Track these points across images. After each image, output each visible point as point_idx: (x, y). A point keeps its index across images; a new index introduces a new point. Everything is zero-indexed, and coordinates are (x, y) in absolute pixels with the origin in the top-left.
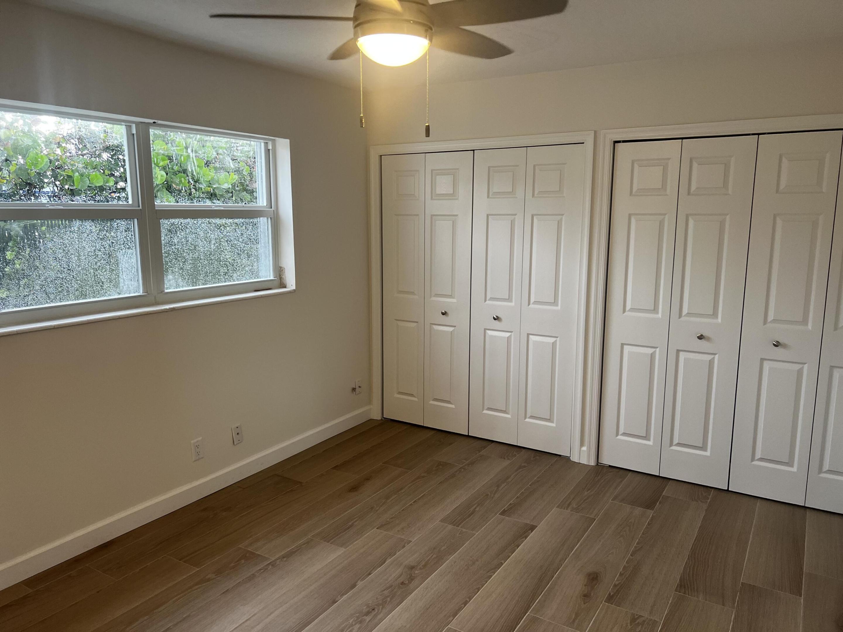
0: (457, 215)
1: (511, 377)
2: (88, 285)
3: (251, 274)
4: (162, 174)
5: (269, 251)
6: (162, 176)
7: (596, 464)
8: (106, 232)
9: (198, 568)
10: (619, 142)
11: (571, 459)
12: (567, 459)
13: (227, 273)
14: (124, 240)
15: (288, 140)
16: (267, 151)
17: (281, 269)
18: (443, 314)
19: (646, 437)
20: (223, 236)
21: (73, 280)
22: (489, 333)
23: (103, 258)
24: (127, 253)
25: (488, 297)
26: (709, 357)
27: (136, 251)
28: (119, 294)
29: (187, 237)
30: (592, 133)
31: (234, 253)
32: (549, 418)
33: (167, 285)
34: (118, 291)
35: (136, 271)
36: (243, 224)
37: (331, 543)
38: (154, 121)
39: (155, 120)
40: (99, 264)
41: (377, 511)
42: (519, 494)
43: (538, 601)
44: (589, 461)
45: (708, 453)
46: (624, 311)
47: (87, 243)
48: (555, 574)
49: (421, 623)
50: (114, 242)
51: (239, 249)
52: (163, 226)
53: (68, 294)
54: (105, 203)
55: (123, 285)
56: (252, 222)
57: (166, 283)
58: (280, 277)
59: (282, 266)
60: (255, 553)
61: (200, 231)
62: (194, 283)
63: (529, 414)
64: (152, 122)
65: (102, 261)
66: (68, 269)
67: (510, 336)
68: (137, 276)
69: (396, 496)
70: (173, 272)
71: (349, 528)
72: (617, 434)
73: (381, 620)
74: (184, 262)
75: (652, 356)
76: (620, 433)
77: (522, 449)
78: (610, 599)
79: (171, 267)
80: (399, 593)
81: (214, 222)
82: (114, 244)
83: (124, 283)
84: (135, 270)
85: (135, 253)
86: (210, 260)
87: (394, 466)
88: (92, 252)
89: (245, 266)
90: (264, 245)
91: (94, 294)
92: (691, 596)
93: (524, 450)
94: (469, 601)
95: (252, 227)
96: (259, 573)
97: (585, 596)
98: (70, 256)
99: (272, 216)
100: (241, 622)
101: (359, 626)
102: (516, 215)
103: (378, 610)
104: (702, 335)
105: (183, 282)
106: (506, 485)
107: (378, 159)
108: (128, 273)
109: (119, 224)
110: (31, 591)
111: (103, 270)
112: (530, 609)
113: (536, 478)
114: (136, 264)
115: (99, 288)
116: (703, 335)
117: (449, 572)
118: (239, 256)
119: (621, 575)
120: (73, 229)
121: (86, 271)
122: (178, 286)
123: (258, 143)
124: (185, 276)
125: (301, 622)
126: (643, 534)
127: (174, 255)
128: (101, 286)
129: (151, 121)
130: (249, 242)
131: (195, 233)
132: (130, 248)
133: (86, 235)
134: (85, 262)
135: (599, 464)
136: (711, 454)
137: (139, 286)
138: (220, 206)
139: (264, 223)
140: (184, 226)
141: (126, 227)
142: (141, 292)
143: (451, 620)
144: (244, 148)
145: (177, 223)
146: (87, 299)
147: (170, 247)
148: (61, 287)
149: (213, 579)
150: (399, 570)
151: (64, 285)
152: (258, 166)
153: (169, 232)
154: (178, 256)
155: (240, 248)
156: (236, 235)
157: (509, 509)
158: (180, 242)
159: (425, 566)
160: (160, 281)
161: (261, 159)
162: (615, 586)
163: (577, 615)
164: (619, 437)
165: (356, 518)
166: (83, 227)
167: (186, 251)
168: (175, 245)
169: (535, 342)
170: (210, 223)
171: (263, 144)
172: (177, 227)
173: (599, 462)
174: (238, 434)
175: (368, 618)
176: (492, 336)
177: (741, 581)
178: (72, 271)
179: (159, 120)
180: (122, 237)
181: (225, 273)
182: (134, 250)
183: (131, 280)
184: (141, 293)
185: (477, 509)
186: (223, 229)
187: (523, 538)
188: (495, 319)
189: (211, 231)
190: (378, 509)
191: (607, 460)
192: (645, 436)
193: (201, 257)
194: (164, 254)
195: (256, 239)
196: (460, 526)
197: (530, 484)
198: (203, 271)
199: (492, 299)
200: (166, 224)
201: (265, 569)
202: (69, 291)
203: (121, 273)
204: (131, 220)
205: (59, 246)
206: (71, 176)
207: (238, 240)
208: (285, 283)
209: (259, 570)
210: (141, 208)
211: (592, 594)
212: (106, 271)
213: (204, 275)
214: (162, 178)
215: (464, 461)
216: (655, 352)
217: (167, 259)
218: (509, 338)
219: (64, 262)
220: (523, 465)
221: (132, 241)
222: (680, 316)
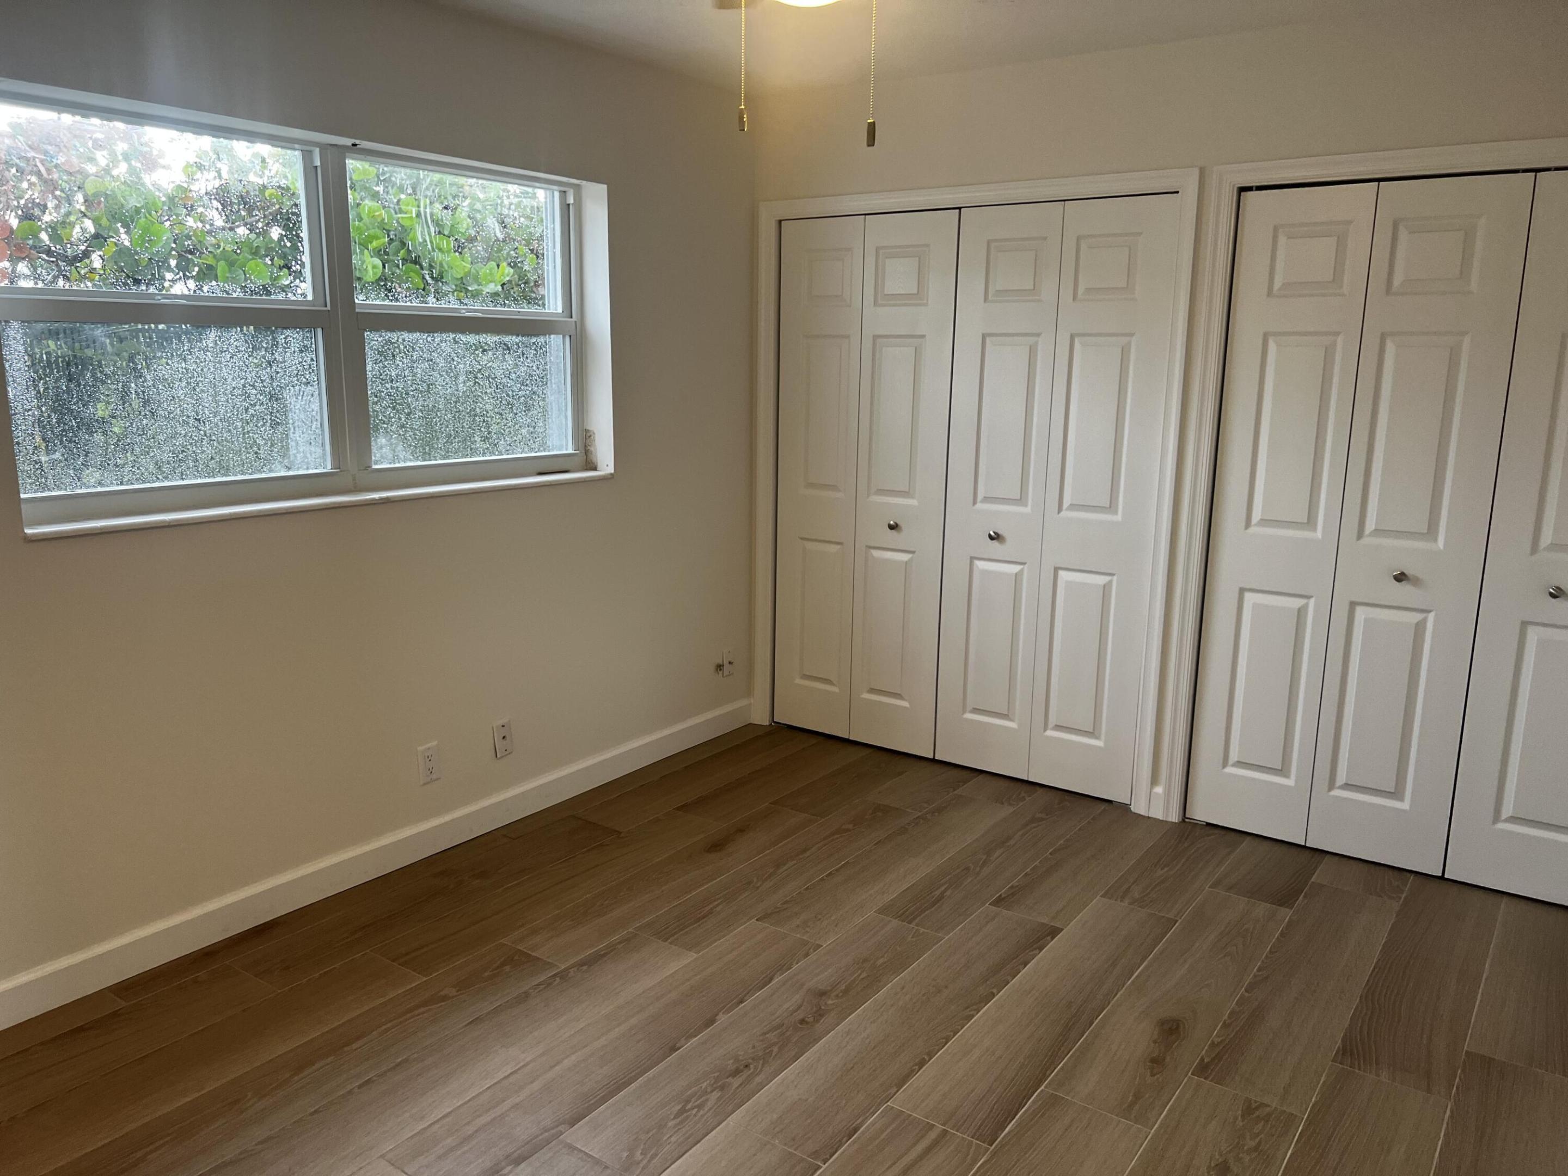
0: (923, 336)
1: (1021, 650)
2: (233, 450)
3: (532, 441)
4: (375, 263)
5: (566, 399)
6: (374, 267)
7: (1181, 820)
8: (266, 351)
9: (425, 976)
10: (1249, 189)
11: (1132, 809)
12: (1125, 808)
13: (487, 438)
14: (297, 368)
15: (605, 186)
16: (565, 207)
17: (588, 434)
18: (891, 527)
19: (1283, 771)
20: (480, 367)
21: (204, 439)
22: (980, 564)
23: (260, 400)
24: (303, 393)
25: (980, 496)
26: (1416, 617)
27: (320, 389)
28: (289, 469)
29: (413, 367)
30: (1196, 172)
31: (501, 402)
32: (1091, 730)
33: (375, 456)
34: (287, 464)
35: (319, 426)
36: (519, 347)
37: (671, 943)
38: (353, 141)
39: (356, 139)
40: (251, 411)
41: (758, 888)
42: (1029, 870)
43: (1062, 1068)
44: (1167, 815)
45: (1405, 805)
46: (1248, 524)
47: (231, 370)
48: (1096, 1019)
49: (835, 1096)
50: (280, 370)
51: (510, 393)
52: (369, 343)
53: (195, 466)
54: (264, 297)
55: (295, 452)
56: (534, 343)
57: (374, 453)
58: (585, 450)
59: (590, 429)
60: (530, 955)
61: (438, 357)
62: (426, 455)
63: (1052, 720)
64: (350, 144)
65: (258, 407)
66: (196, 419)
67: (1022, 571)
68: (321, 437)
69: (794, 862)
70: (387, 432)
71: (704, 917)
72: (1225, 764)
73: (762, 1086)
74: (408, 414)
75: (1301, 613)
76: (1231, 761)
77: (1038, 788)
78: (1203, 1069)
79: (384, 423)
80: (796, 1038)
81: (463, 339)
82: (279, 375)
83: (297, 448)
84: (317, 425)
85: (317, 393)
86: (456, 412)
87: (792, 809)
88: (239, 389)
89: (520, 427)
90: (556, 388)
91: (243, 466)
92: (1364, 1071)
93: (1040, 790)
94: (929, 1061)
95: (535, 352)
96: (536, 991)
97: (1154, 1061)
98: (200, 395)
99: (573, 333)
100: (501, 1075)
101: (720, 1094)
102: (1038, 335)
103: (756, 1068)
104: (1402, 574)
105: (406, 452)
106: (1003, 853)
107: (774, 226)
108: (305, 430)
109: (289, 338)
110: (124, 1004)
111: (259, 423)
112: (1046, 1080)
113: (1062, 842)
114: (319, 414)
115: (251, 456)
116: (1405, 572)
117: (892, 1006)
118: (510, 406)
119: (1225, 1025)
120: (205, 344)
121: (229, 423)
122: (395, 458)
123: (548, 192)
124: (409, 440)
125: (611, 1081)
126: (1271, 952)
127: (390, 400)
128: (256, 453)
129: (348, 142)
130: (528, 382)
131: (428, 360)
132: (309, 383)
133: (229, 356)
134: (226, 407)
135: (1187, 820)
136: (1411, 806)
137: (324, 454)
138: (475, 311)
139: (557, 345)
140: (409, 345)
141: (302, 344)
142: (329, 466)
143: (893, 1093)
144: (522, 201)
145: (396, 339)
146: (230, 476)
147: (382, 384)
148: (183, 451)
149: (453, 997)
150: (797, 998)
151: (188, 449)
152: (547, 237)
153: (381, 355)
154: (398, 402)
155: (513, 391)
156: (504, 367)
157: (1008, 896)
158: (401, 376)
159: (846, 991)
160: (363, 449)
161: (554, 223)
162: (1213, 1045)
163: (1137, 1096)
164: (1229, 770)
165: (719, 899)
166: (223, 341)
167: (412, 393)
168: (392, 381)
169: (1069, 584)
170: (456, 342)
171: (557, 194)
172: (396, 347)
173: (1187, 816)
174: (504, 737)
175: (736, 1082)
176: (985, 572)
177: (1465, 1048)
178: (204, 422)
179: (363, 140)
180: (294, 363)
181: (483, 439)
182: (316, 387)
183: (311, 443)
184: (328, 468)
185: (948, 893)
186: (481, 355)
187: (1035, 949)
188: (991, 537)
189: (458, 357)
190: (759, 885)
191: (1201, 812)
192: (1280, 768)
193: (440, 407)
194: (370, 397)
195: (541, 376)
196: (914, 923)
197: (1050, 851)
198: (443, 433)
199: (986, 499)
200: (375, 341)
201: (548, 984)
202: (197, 461)
203: (292, 430)
204: (311, 331)
205: (180, 375)
206: (212, 266)
207: (509, 377)
208: (594, 460)
209: (537, 985)
210: (329, 308)
211: (1168, 1059)
212: (264, 425)
213: (445, 441)
214: (375, 270)
215: (926, 805)
216: (1306, 605)
217: (377, 408)
218: (1018, 576)
219: (188, 404)
220: (1038, 815)
221: (313, 370)
222: (1360, 535)
